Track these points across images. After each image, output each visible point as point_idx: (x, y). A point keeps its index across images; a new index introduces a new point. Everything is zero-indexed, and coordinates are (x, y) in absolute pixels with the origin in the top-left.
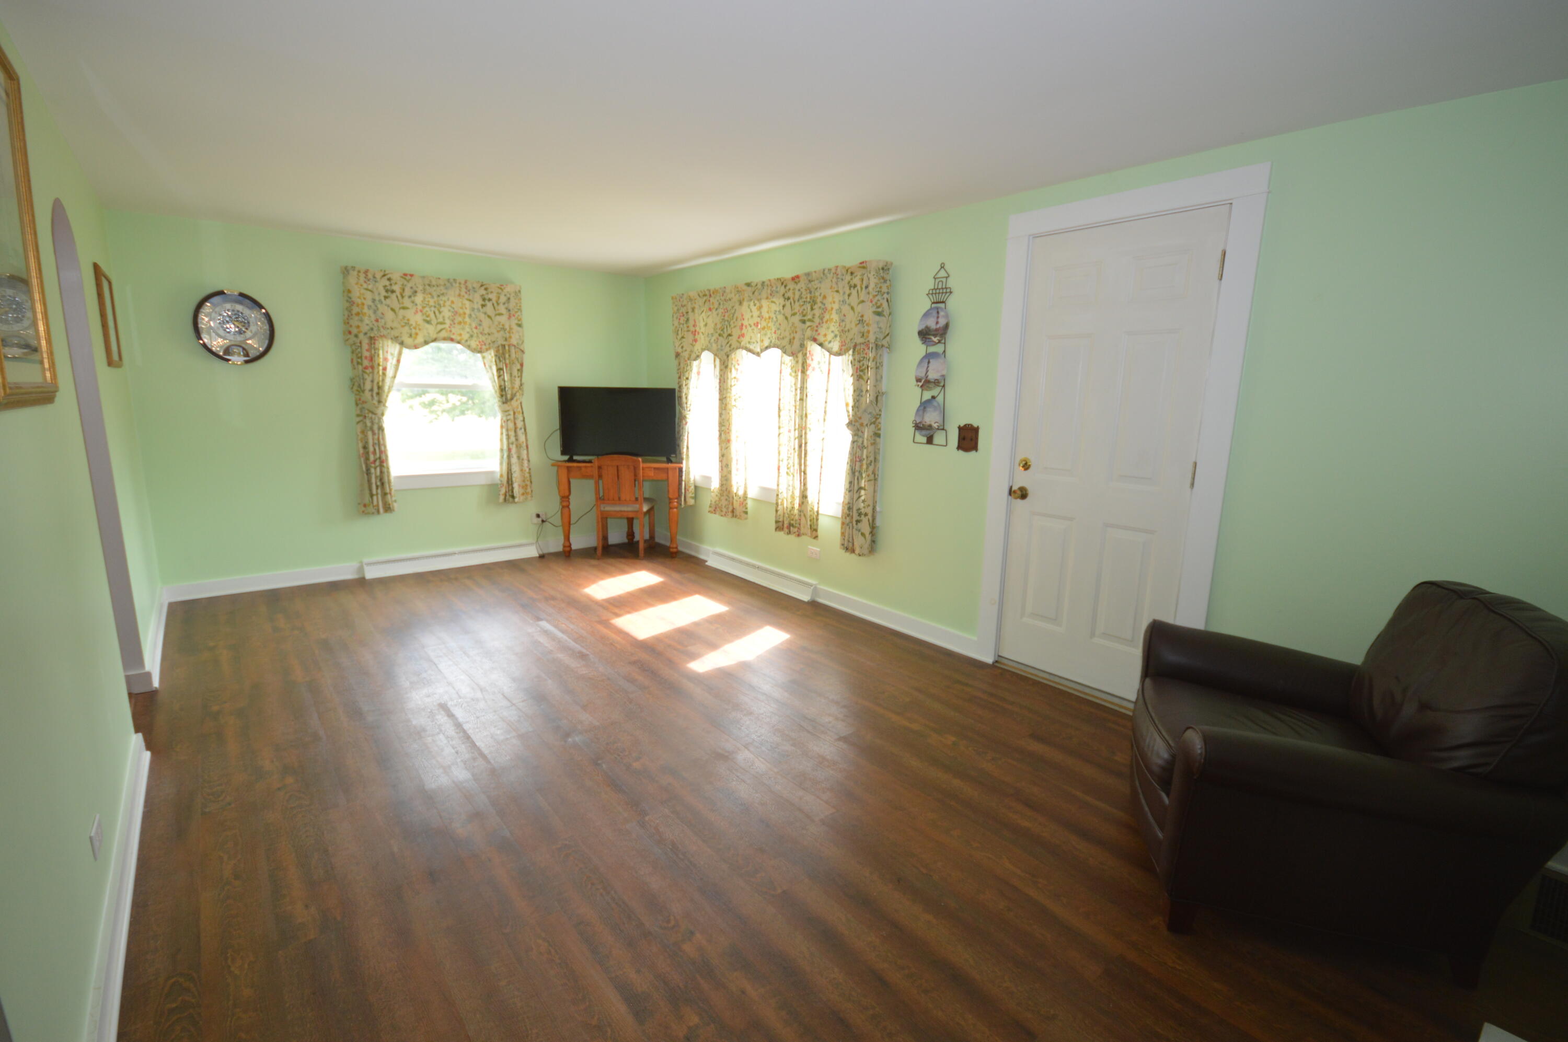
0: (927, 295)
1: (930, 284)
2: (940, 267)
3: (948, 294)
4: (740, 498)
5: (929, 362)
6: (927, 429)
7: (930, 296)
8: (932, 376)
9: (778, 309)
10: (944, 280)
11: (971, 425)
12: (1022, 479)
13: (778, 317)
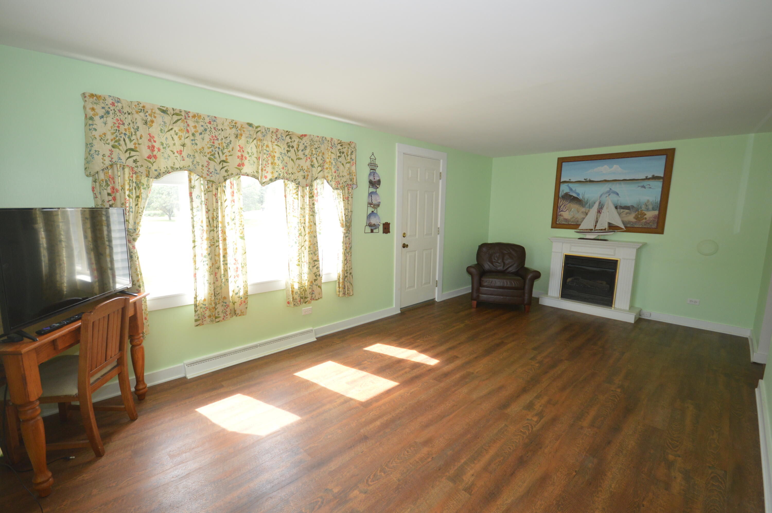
0: (368, 165)
1: (369, 161)
2: (372, 154)
3: (376, 167)
4: (241, 298)
5: (371, 196)
6: (373, 226)
7: (369, 166)
8: (374, 202)
9: (283, 152)
10: (374, 160)
11: (387, 223)
12: (405, 241)
13: (284, 157)
